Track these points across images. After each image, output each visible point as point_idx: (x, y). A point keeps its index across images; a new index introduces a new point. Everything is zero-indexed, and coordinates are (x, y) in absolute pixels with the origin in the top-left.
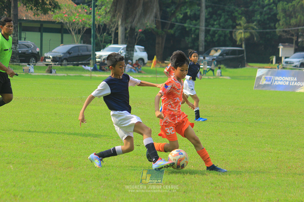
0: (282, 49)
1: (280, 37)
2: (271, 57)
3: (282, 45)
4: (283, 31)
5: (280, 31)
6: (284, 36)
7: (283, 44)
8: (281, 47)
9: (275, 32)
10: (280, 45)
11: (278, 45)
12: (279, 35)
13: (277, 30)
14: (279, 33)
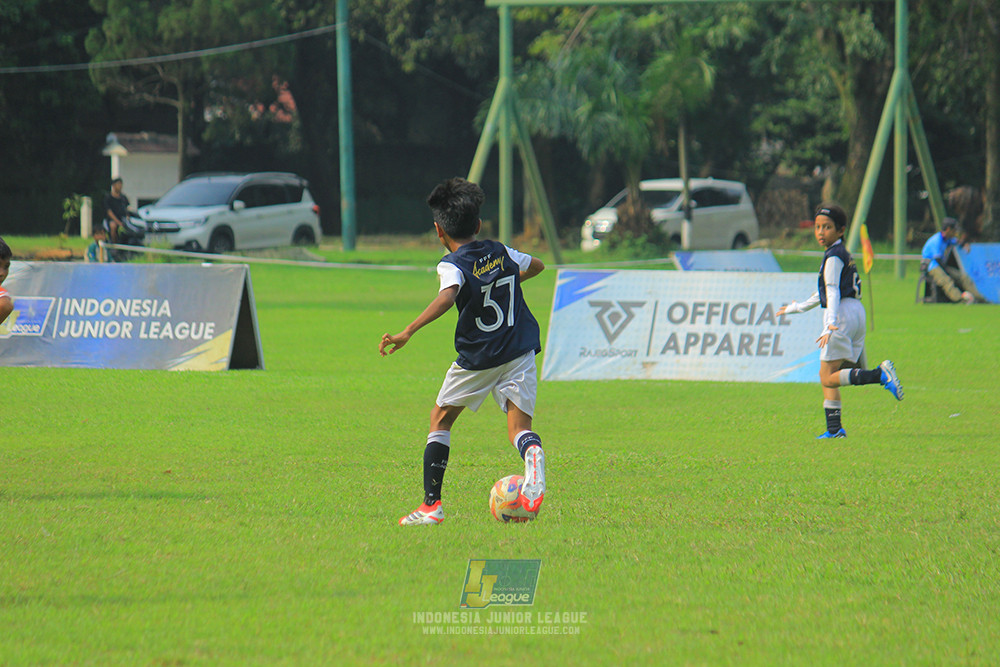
0: (121, 158)
1: (110, 97)
2: (68, 202)
3: (122, 142)
4: (125, 70)
5: (107, 72)
6: (128, 95)
7: (127, 136)
8: (116, 152)
9: (83, 75)
10: (111, 142)
11: (103, 143)
12: (102, 88)
13: (96, 65)
14: (103, 81)
